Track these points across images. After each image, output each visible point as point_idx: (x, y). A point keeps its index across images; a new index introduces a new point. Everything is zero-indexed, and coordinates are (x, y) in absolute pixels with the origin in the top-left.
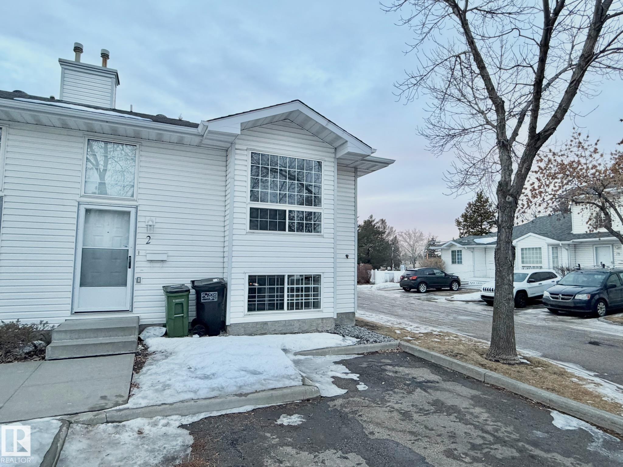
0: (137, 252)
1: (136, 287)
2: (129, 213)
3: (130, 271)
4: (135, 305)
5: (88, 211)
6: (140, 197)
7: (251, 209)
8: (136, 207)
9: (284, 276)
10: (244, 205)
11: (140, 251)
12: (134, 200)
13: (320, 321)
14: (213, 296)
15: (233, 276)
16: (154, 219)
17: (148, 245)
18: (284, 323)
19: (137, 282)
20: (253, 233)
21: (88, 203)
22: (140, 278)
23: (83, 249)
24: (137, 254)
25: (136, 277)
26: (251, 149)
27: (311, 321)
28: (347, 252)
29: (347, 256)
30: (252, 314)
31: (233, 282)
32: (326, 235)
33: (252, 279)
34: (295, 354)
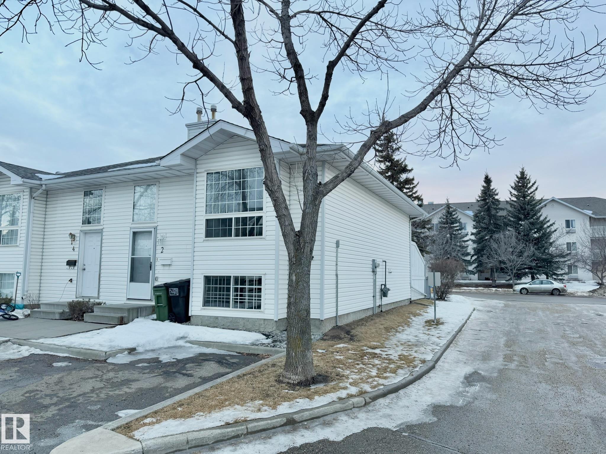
0: (156, 259)
1: (156, 283)
2: (151, 232)
3: (151, 272)
5: (135, 234)
6: (159, 220)
7: (207, 221)
8: (155, 228)
9: (230, 277)
10: (202, 217)
11: (158, 258)
12: (155, 223)
13: (262, 322)
14: (175, 292)
15: (195, 276)
16: (165, 234)
17: (162, 254)
18: (231, 319)
19: (156, 280)
20: (208, 240)
21: (135, 228)
22: (157, 277)
23: (132, 258)
24: (156, 261)
25: (155, 277)
26: (206, 171)
27: (254, 321)
30: (206, 309)
31: (194, 281)
32: (267, 238)
33: (208, 279)
34: (187, 342)
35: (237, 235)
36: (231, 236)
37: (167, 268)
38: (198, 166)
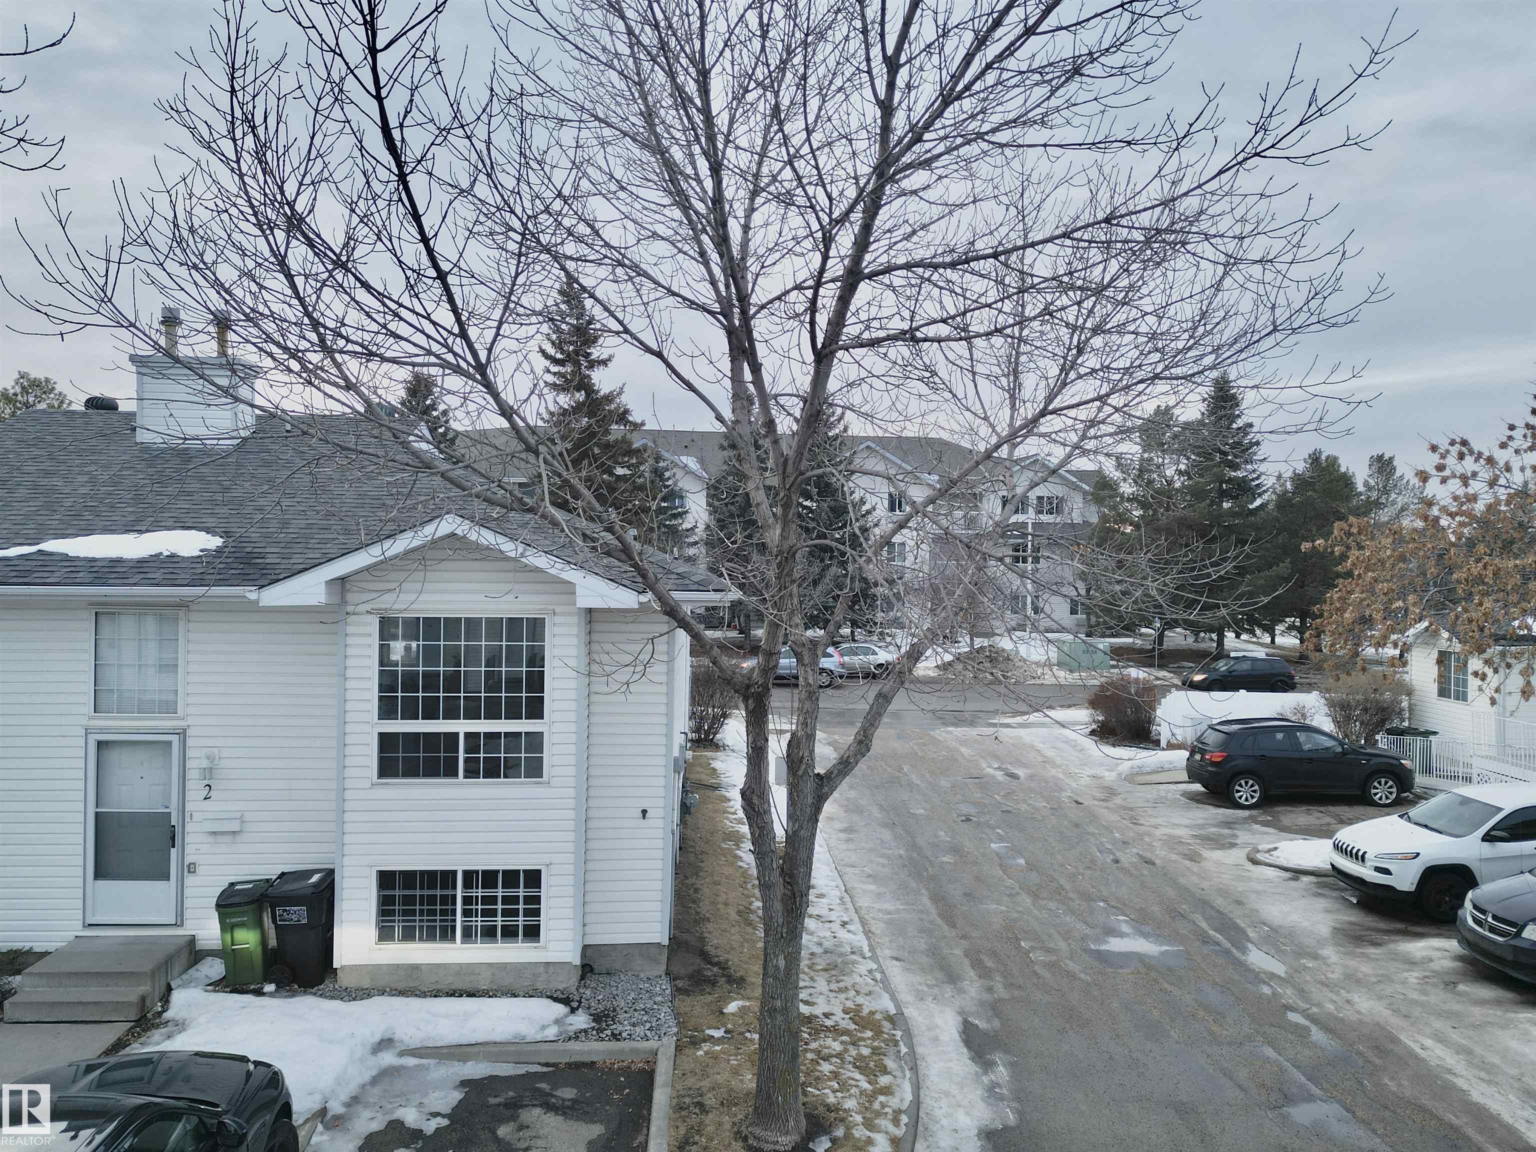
0: (187, 815)
1: (189, 880)
2: (169, 743)
3: (173, 851)
4: (187, 914)
5: (100, 744)
6: (190, 710)
7: (382, 736)
8: (182, 734)
9: (454, 873)
10: (367, 728)
11: (194, 814)
12: (179, 719)
13: (542, 969)
14: (298, 914)
15: (348, 872)
16: (216, 751)
17: (206, 803)
18: (458, 969)
19: (189, 872)
20: (387, 784)
21: (102, 731)
22: (194, 864)
23: (97, 813)
24: (187, 819)
25: (186, 864)
26: (379, 611)
27: (519, 968)
28: (645, 805)
29: (644, 812)
30: (387, 948)
31: (347, 883)
32: (555, 782)
33: (386, 879)
34: (402, 1054)
35: (472, 772)
36: (456, 775)
37: (228, 839)
38: (350, 597)
